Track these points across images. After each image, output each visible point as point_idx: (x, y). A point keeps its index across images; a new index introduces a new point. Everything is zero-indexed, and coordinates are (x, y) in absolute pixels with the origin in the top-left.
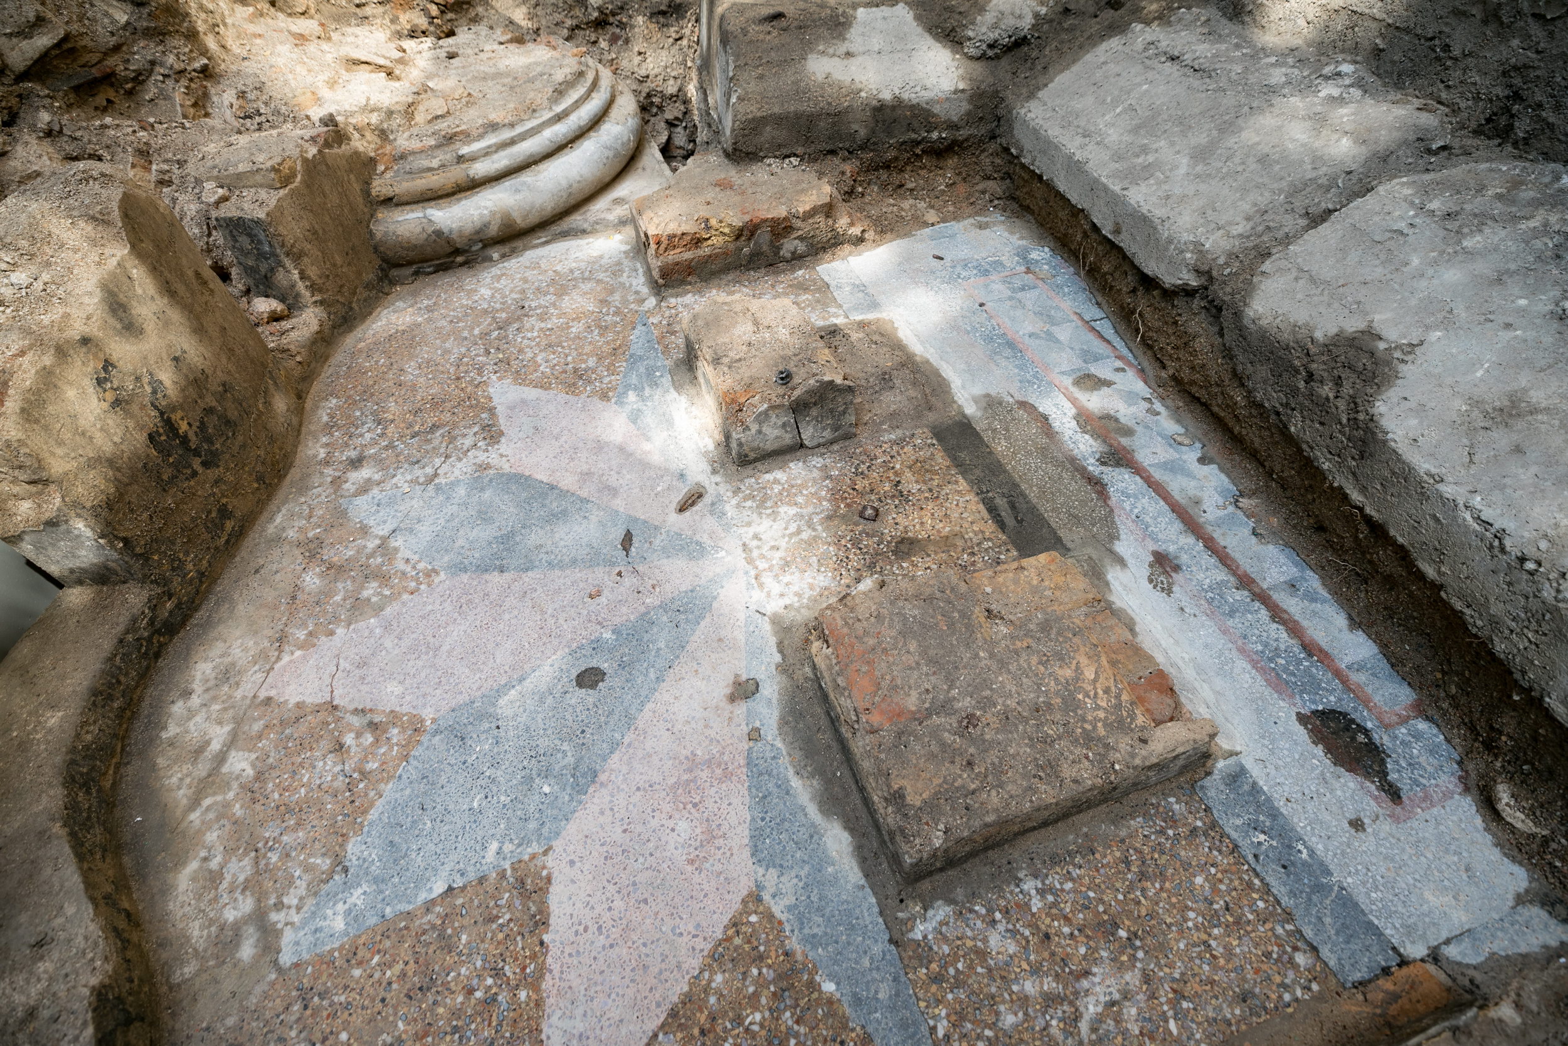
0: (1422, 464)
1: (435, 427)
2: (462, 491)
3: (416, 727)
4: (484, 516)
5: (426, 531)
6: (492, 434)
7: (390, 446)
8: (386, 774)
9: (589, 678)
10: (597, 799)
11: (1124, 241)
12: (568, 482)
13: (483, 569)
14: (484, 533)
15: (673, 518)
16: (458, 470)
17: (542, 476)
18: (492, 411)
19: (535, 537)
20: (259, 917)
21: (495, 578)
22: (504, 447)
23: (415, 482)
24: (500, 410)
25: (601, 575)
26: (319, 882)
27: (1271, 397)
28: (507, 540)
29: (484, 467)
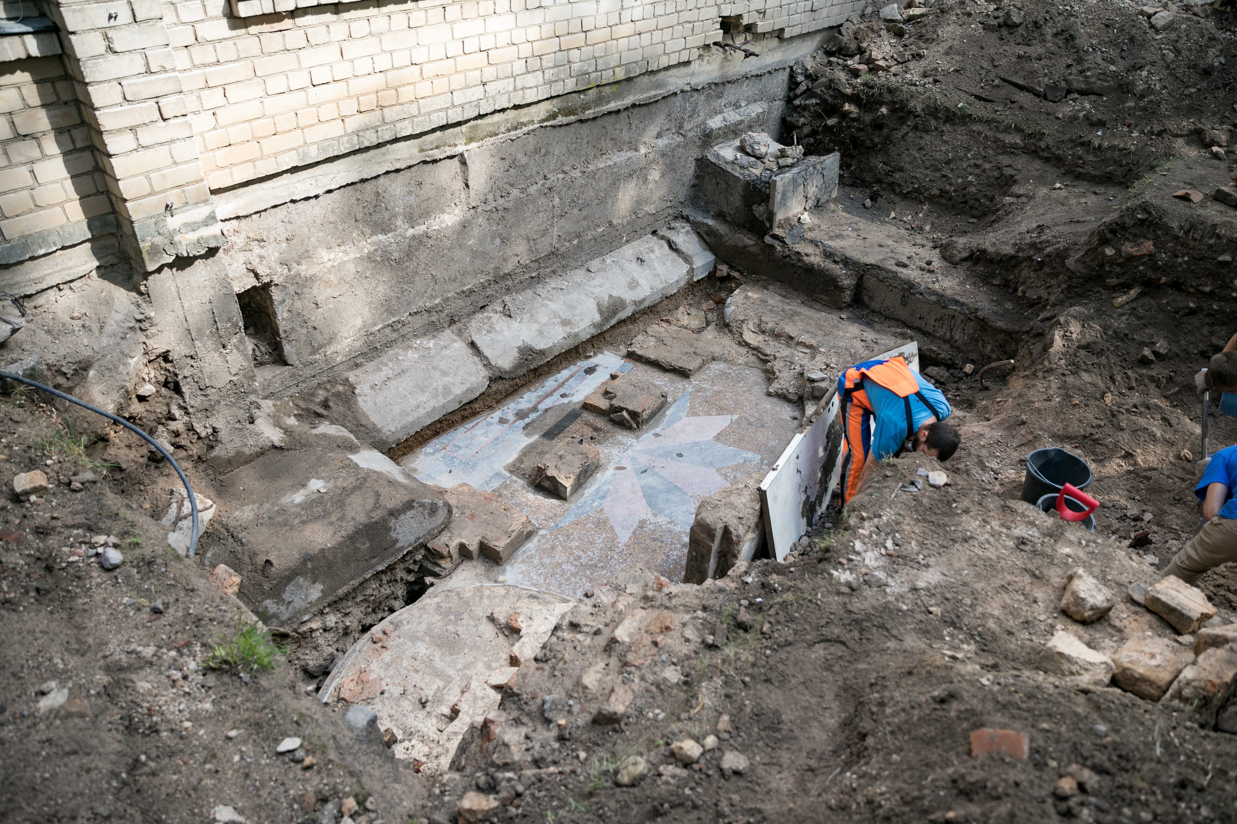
0: (551, 344)
1: (654, 540)
2: (667, 512)
3: (718, 470)
4: (668, 501)
5: (684, 508)
6: (642, 524)
7: (672, 543)
8: (729, 467)
9: (680, 455)
10: (697, 440)
11: (465, 401)
12: (640, 494)
13: (680, 489)
14: (671, 497)
15: (629, 468)
16: (662, 520)
17: (644, 501)
18: (634, 533)
19: (662, 487)
20: (762, 463)
21: (679, 485)
22: (643, 516)
23: (675, 525)
24: (632, 531)
25: (657, 470)
26: (751, 461)
27: (524, 370)
28: (668, 491)
29: (655, 515)
